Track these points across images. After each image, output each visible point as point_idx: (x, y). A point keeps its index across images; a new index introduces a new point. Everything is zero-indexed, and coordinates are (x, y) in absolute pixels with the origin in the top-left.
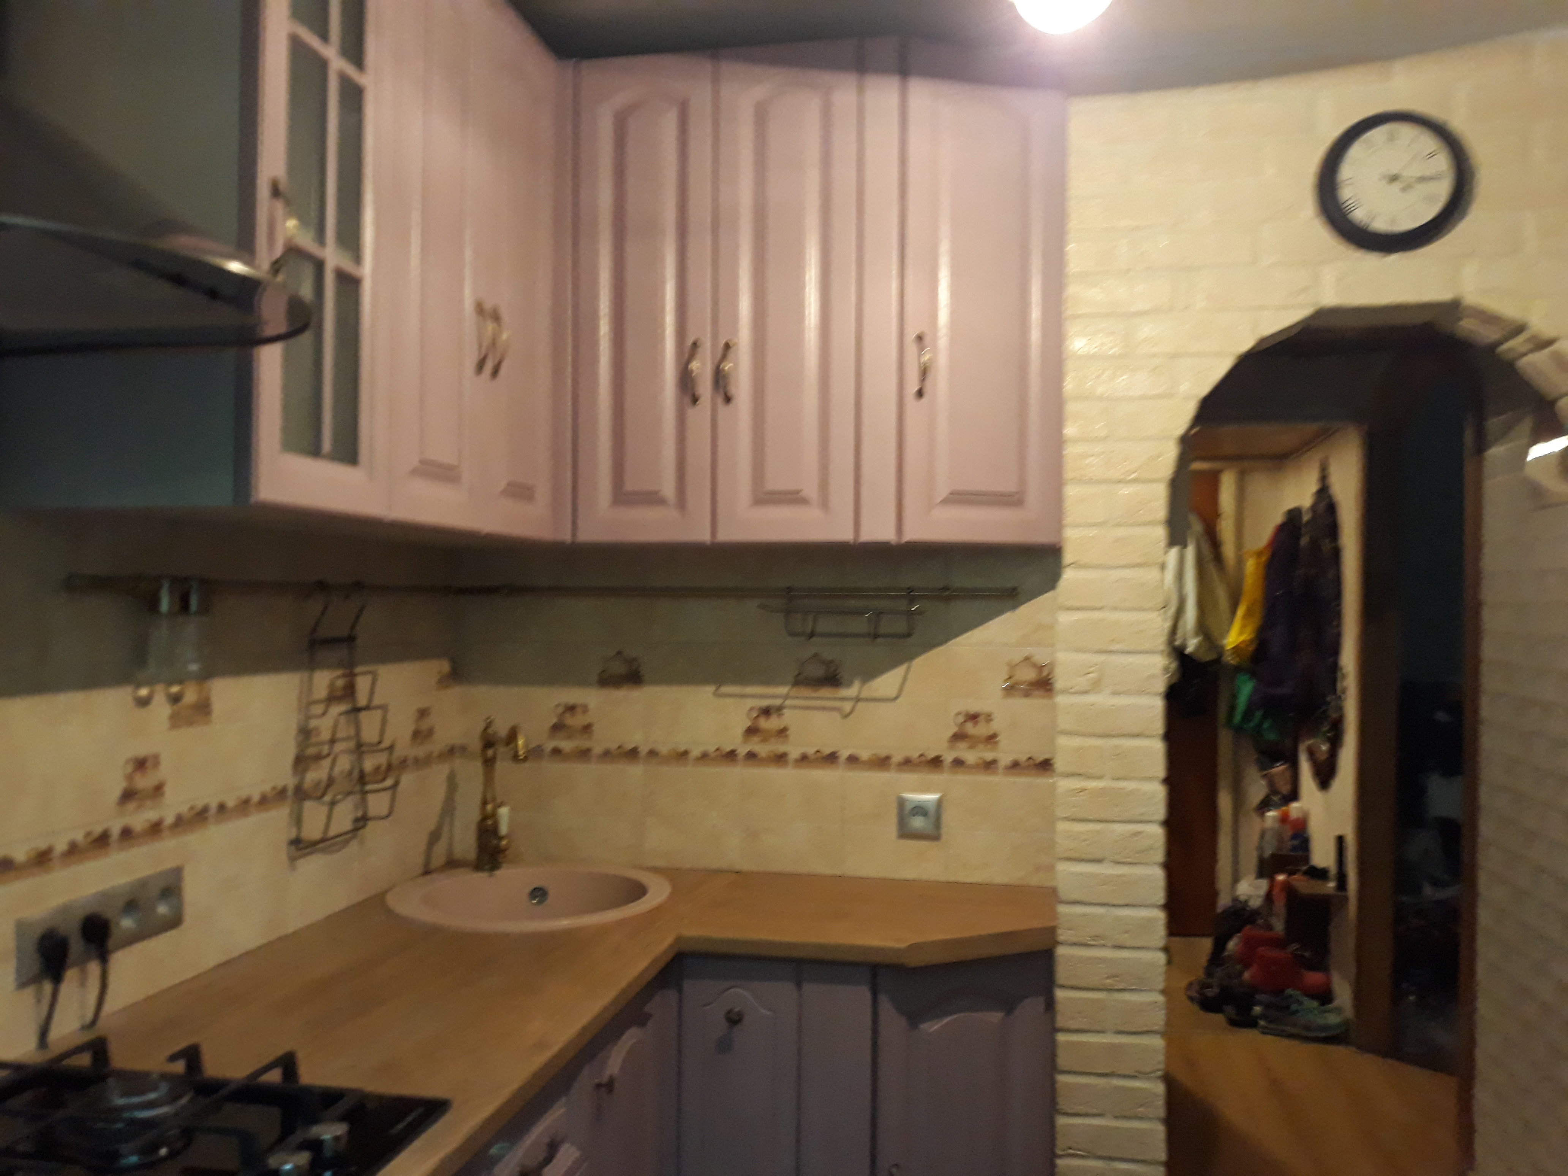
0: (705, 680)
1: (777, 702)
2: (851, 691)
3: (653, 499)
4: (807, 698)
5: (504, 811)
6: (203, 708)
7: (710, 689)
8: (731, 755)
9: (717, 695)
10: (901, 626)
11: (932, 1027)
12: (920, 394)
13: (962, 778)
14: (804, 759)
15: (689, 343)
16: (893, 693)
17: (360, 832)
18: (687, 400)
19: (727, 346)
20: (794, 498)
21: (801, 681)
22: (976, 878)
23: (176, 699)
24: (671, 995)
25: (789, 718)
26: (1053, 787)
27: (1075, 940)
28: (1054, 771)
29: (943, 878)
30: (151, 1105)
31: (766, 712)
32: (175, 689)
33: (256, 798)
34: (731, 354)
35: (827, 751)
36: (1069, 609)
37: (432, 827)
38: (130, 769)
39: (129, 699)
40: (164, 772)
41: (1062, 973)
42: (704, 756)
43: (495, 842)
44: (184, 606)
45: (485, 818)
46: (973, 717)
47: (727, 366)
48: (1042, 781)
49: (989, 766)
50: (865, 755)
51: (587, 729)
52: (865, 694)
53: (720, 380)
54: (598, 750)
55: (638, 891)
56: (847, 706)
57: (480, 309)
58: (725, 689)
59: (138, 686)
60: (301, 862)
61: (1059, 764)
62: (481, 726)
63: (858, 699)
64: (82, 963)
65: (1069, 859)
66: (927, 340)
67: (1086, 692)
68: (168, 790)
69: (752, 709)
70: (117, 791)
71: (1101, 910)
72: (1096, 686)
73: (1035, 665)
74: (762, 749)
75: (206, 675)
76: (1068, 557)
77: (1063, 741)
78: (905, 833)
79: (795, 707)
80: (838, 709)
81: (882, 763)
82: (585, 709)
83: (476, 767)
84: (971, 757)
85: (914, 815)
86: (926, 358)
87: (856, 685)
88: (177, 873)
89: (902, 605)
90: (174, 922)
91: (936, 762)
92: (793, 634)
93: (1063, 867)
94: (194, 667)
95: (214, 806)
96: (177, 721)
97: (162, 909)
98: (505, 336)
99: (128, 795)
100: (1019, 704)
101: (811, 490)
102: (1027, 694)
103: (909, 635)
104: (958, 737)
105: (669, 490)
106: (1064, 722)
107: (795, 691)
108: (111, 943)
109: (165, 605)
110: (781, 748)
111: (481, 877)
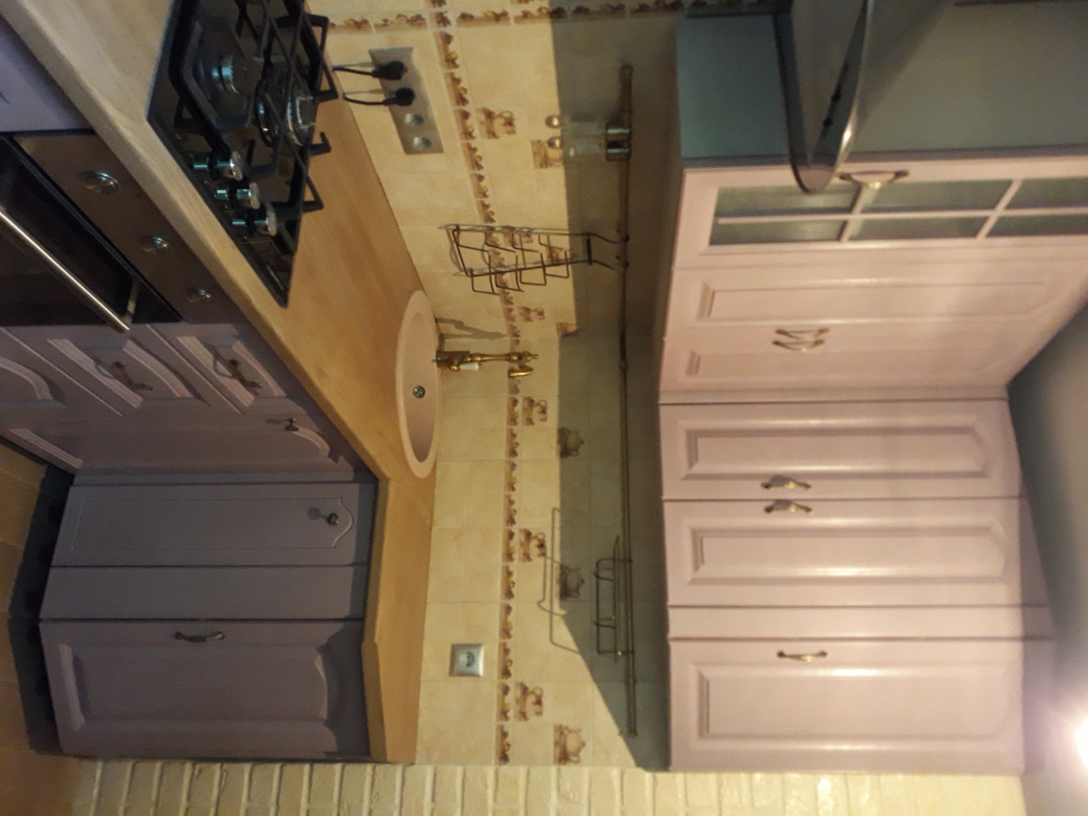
0: (563, 502)
1: (549, 554)
2: (557, 607)
3: (693, 458)
4: (552, 575)
5: (476, 366)
6: (545, 162)
7: (557, 504)
8: (511, 521)
9: (554, 510)
10: (606, 644)
11: (319, 664)
12: (781, 655)
13: (495, 692)
14: (509, 574)
15: (809, 482)
16: (555, 639)
17: (464, 273)
18: (767, 481)
19: (808, 510)
20: (698, 559)
21: (564, 570)
22: (422, 702)
23: (551, 144)
24: (350, 476)
25: (538, 562)
26: (488, 763)
27: (377, 780)
28: (500, 764)
29: (423, 678)
30: (294, 120)
31: (542, 545)
32: (557, 143)
33: (487, 201)
34: (802, 512)
35: (514, 590)
36: (622, 776)
37: (466, 324)
38: (507, 115)
39: (552, 113)
40: (505, 138)
41: (352, 769)
42: (511, 502)
43: (456, 363)
44: (612, 144)
45: (471, 356)
46: (539, 702)
47: (793, 509)
48: (493, 754)
49: (504, 714)
50: (511, 618)
51: (530, 421)
52: (556, 618)
53: (783, 504)
54: (516, 429)
55: (421, 455)
56: (546, 605)
57: (822, 331)
58: (558, 516)
59: (560, 118)
60: (444, 232)
61: (505, 768)
62: (532, 352)
63: (551, 613)
64: (385, 90)
65: (435, 775)
66: (821, 659)
67: (559, 789)
68: (493, 141)
69: (543, 534)
70: (491, 109)
71: (397, 801)
72: (563, 797)
73: (579, 750)
74: (516, 542)
75: (566, 161)
76: (662, 776)
77: (522, 771)
78: (455, 650)
79: (545, 566)
80: (544, 599)
81: (506, 632)
82: (544, 420)
83: (506, 350)
84: (510, 698)
85: (468, 657)
86: (809, 659)
87: (563, 612)
88: (439, 150)
89: (621, 646)
90: (408, 149)
91: (506, 673)
92: (598, 564)
93: (429, 770)
94: (572, 153)
95: (482, 172)
96: (537, 144)
97: (417, 141)
98: (804, 350)
99: (489, 115)
100: (549, 737)
101: (704, 571)
102: (556, 744)
103: (599, 652)
104: (525, 690)
105: (698, 468)
106: (537, 772)
107: (556, 565)
108: (396, 107)
109: (612, 131)
110: (516, 556)
111: (433, 355)
